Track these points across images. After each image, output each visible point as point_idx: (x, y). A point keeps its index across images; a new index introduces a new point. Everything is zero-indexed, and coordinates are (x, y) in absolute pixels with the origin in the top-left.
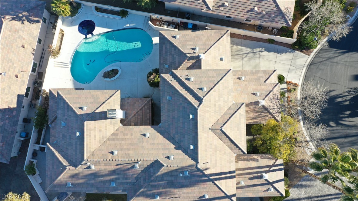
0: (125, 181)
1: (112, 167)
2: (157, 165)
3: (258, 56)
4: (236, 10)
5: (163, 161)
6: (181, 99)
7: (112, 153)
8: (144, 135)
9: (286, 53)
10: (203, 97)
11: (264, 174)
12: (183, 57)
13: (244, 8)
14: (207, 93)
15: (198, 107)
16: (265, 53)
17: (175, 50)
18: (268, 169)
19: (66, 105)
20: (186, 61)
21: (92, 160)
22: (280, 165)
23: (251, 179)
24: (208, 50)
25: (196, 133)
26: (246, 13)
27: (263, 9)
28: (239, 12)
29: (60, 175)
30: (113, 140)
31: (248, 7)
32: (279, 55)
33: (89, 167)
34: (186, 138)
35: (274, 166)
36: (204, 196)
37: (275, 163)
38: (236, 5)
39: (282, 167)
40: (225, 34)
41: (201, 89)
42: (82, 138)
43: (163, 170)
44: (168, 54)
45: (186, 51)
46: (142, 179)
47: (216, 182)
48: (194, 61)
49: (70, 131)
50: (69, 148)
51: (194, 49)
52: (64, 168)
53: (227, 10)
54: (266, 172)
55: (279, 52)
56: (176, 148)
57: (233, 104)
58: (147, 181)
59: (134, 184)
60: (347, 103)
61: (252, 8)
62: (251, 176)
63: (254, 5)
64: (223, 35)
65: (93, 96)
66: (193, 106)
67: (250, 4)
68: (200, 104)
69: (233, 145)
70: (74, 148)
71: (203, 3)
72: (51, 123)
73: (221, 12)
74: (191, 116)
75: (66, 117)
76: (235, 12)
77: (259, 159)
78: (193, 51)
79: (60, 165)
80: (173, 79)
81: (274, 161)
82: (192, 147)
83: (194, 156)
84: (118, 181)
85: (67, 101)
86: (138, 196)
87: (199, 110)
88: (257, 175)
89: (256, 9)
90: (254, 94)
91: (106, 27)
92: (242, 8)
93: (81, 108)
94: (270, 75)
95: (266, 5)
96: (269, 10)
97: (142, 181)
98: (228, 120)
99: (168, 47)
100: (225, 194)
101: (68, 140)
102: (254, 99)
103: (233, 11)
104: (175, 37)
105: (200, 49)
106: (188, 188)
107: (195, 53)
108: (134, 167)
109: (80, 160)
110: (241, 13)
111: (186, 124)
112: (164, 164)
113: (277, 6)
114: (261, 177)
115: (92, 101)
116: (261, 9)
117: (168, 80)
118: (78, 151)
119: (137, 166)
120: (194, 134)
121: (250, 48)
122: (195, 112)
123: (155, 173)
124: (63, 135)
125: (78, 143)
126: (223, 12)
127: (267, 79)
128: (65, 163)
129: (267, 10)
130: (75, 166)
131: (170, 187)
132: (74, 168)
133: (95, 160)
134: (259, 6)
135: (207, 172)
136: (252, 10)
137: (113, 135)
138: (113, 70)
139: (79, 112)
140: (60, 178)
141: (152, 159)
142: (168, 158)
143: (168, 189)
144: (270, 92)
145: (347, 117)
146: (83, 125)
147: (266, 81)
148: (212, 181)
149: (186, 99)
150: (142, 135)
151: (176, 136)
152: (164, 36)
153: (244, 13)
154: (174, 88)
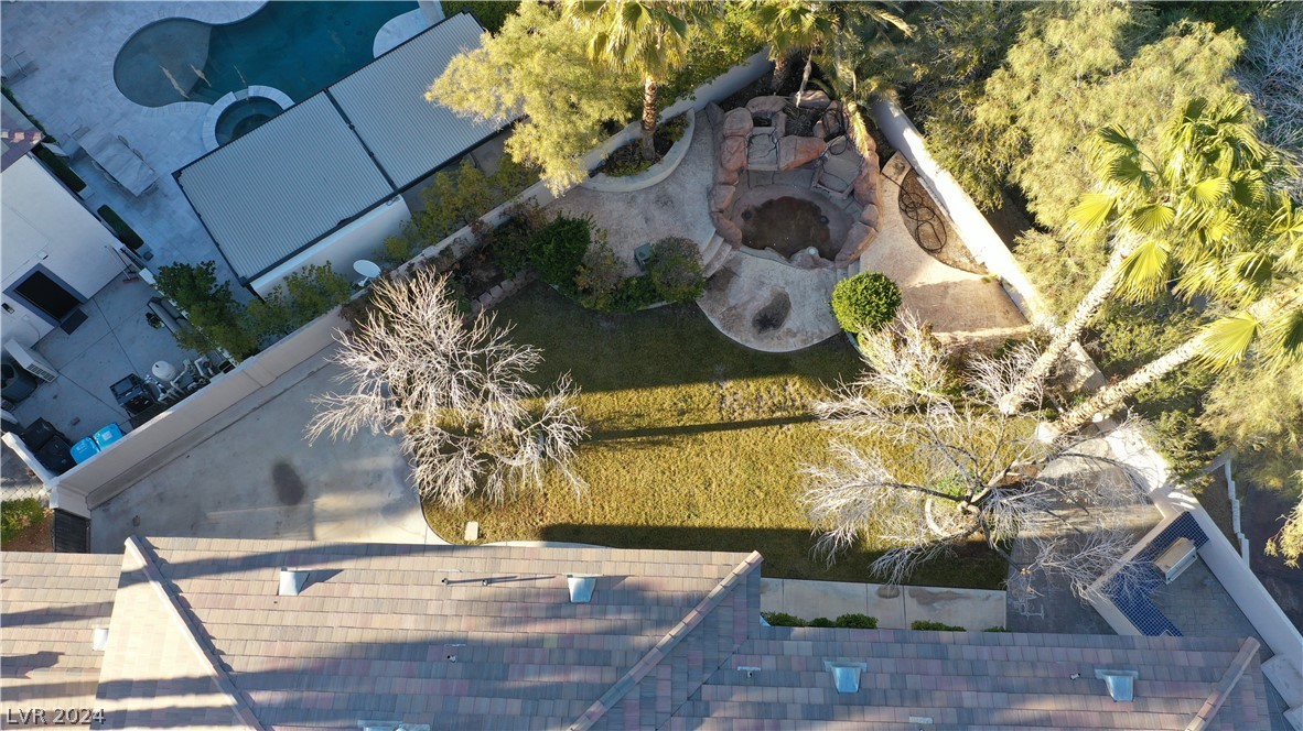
0: (770, 695)
36: (304, 583)
59: (718, 673)
97: (664, 690)
100: (174, 593)
106: (384, 636)
143: (508, 634)
148: (227, 678)
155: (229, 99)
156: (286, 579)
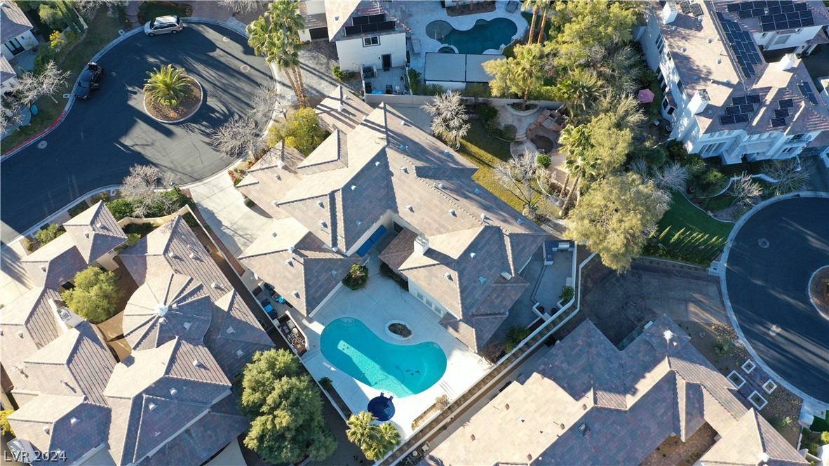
0: (464, 185)
1: (463, 201)
2: (421, 173)
3: (235, 226)
4: (210, 272)
5: (413, 172)
6: (348, 211)
7: (454, 214)
8: (411, 209)
9: (206, 208)
10: (326, 195)
11: (340, 110)
12: (308, 264)
13: (201, 266)
14: (320, 196)
15: (339, 190)
16: (225, 223)
17: (310, 280)
18: (332, 112)
19: (464, 296)
20: (309, 257)
21: (477, 220)
22: (319, 109)
23: (354, 115)
24: (279, 252)
25: (362, 170)
26: (205, 261)
27: (186, 250)
28: (210, 268)
29: (521, 234)
30: (444, 227)
31: (196, 264)
32: (215, 211)
33: (486, 218)
34: (376, 175)
35: (325, 111)
36: (405, 124)
37: (321, 113)
38: (205, 277)
39: (318, 106)
40: (245, 258)
41: (322, 205)
42: (472, 247)
43: (420, 164)
44: (320, 283)
45: (300, 268)
46: (446, 175)
47: (384, 125)
48: (302, 251)
49: (480, 266)
50: (493, 251)
51: (291, 264)
52: (511, 236)
53: (219, 280)
54: (336, 111)
55: (211, 214)
56: (393, 175)
57: (308, 174)
58: (443, 170)
59: (458, 177)
60: (204, 123)
61: (193, 260)
62: (351, 117)
63: (190, 260)
64: (249, 257)
65: (429, 284)
66: (343, 194)
67: (192, 265)
68: (336, 191)
69: (341, 143)
70: (488, 246)
71: (235, 302)
72: (504, 314)
73: (226, 284)
74: (353, 187)
75: (474, 284)
76: (213, 272)
77: (331, 125)
78: (294, 263)
79: (515, 244)
80: (339, 237)
81: (320, 115)
82: (377, 163)
83: (382, 155)
84: (471, 190)
85: (459, 298)
86: (462, 165)
87: (342, 186)
88: (346, 114)
89: (192, 255)
90: (279, 178)
91: (359, 389)
92: (203, 268)
93: (450, 278)
94: (247, 185)
95: (179, 251)
96: (181, 244)
97: (448, 173)
98: (325, 163)
99: (314, 290)
100: (385, 113)
101: (489, 261)
102: (284, 174)
103: (214, 274)
104: (297, 295)
105: (285, 259)
106: (412, 139)
107: (294, 259)
108: (444, 188)
109: (489, 230)
110: (209, 266)
111: (364, 187)
112: (414, 168)
113: (170, 241)
114: (344, 110)
115: (434, 278)
116: (188, 252)
117: (344, 240)
118: (485, 240)
119: (440, 185)
120: (366, 172)
121: (234, 240)
122: (346, 189)
123: (429, 168)
124: (490, 270)
125: (479, 247)
126: (224, 282)
127: (253, 184)
128: (507, 241)
129: (183, 246)
130: (498, 230)
131: (428, 150)
132: (501, 228)
133: (474, 218)
134: (187, 256)
135: (384, 136)
136: (197, 259)
137: (440, 233)
138: (395, 332)
139: (455, 274)
140: (523, 232)
141: (422, 180)
142: (406, 171)
143: (430, 150)
144: (264, 169)
145: (218, 112)
146: (460, 257)
147: (256, 183)
148: (386, 127)
149: (344, 207)
150: (413, 211)
151: (383, 186)
152: (307, 305)
153: (207, 263)
154: (345, 227)
155: (446, 45)
156: (403, 122)
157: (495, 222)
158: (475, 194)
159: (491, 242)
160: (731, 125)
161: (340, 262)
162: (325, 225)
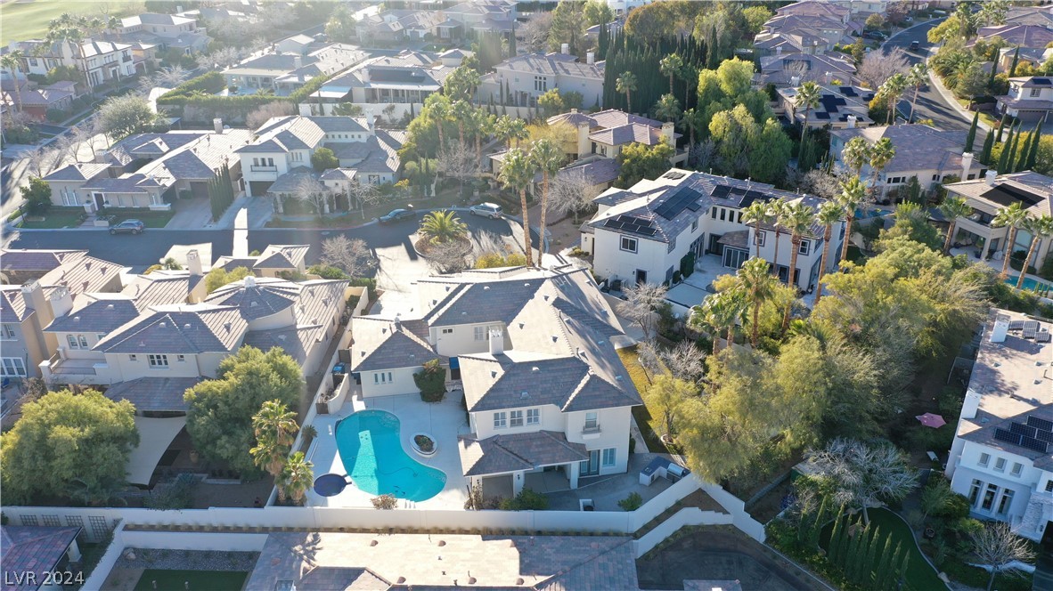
0: (593, 333)
1: (576, 338)
6: (464, 301)
7: (555, 339)
8: (522, 326)
10: (458, 284)
12: (397, 337)
13: (322, 307)
14: (453, 283)
15: (472, 284)
17: (384, 348)
19: (492, 394)
20: (403, 334)
21: (570, 350)
24: (386, 320)
25: (508, 282)
26: (329, 307)
29: (607, 383)
33: (582, 354)
34: (516, 292)
41: (447, 289)
42: (541, 363)
43: (565, 298)
44: (391, 356)
45: (387, 336)
46: (584, 320)
47: (566, 272)
48: (403, 328)
49: (534, 383)
50: (562, 380)
51: (384, 331)
56: (533, 298)
58: (584, 315)
59: (595, 328)
61: (322, 301)
66: (472, 288)
68: (469, 283)
70: (560, 374)
74: (485, 287)
75: (512, 393)
76: (326, 315)
78: (388, 331)
79: (591, 387)
80: (436, 315)
83: (538, 282)
84: (595, 339)
85: (485, 393)
89: (324, 299)
92: (321, 309)
93: (494, 374)
95: (319, 291)
96: (327, 290)
97: (588, 320)
99: (381, 357)
100: (578, 271)
101: (549, 385)
104: (363, 352)
105: (384, 326)
107: (391, 328)
111: (497, 293)
112: (555, 299)
113: (322, 284)
116: (324, 296)
117: (437, 317)
119: (567, 319)
120: (510, 285)
122: (479, 286)
128: (587, 378)
129: (326, 292)
130: (586, 367)
132: (590, 367)
133: (570, 348)
134: (320, 297)
135: (556, 275)
139: (501, 374)
140: (611, 383)
141: (553, 309)
142: (546, 298)
143: (590, 302)
146: (520, 364)
149: (463, 296)
150: (522, 328)
151: (516, 302)
152: (362, 363)
153: (328, 309)
154: (449, 309)
156: (588, 281)
157: (590, 361)
158: (597, 343)
159: (568, 373)
160: (1011, 446)
161: (425, 353)
162: (435, 302)
